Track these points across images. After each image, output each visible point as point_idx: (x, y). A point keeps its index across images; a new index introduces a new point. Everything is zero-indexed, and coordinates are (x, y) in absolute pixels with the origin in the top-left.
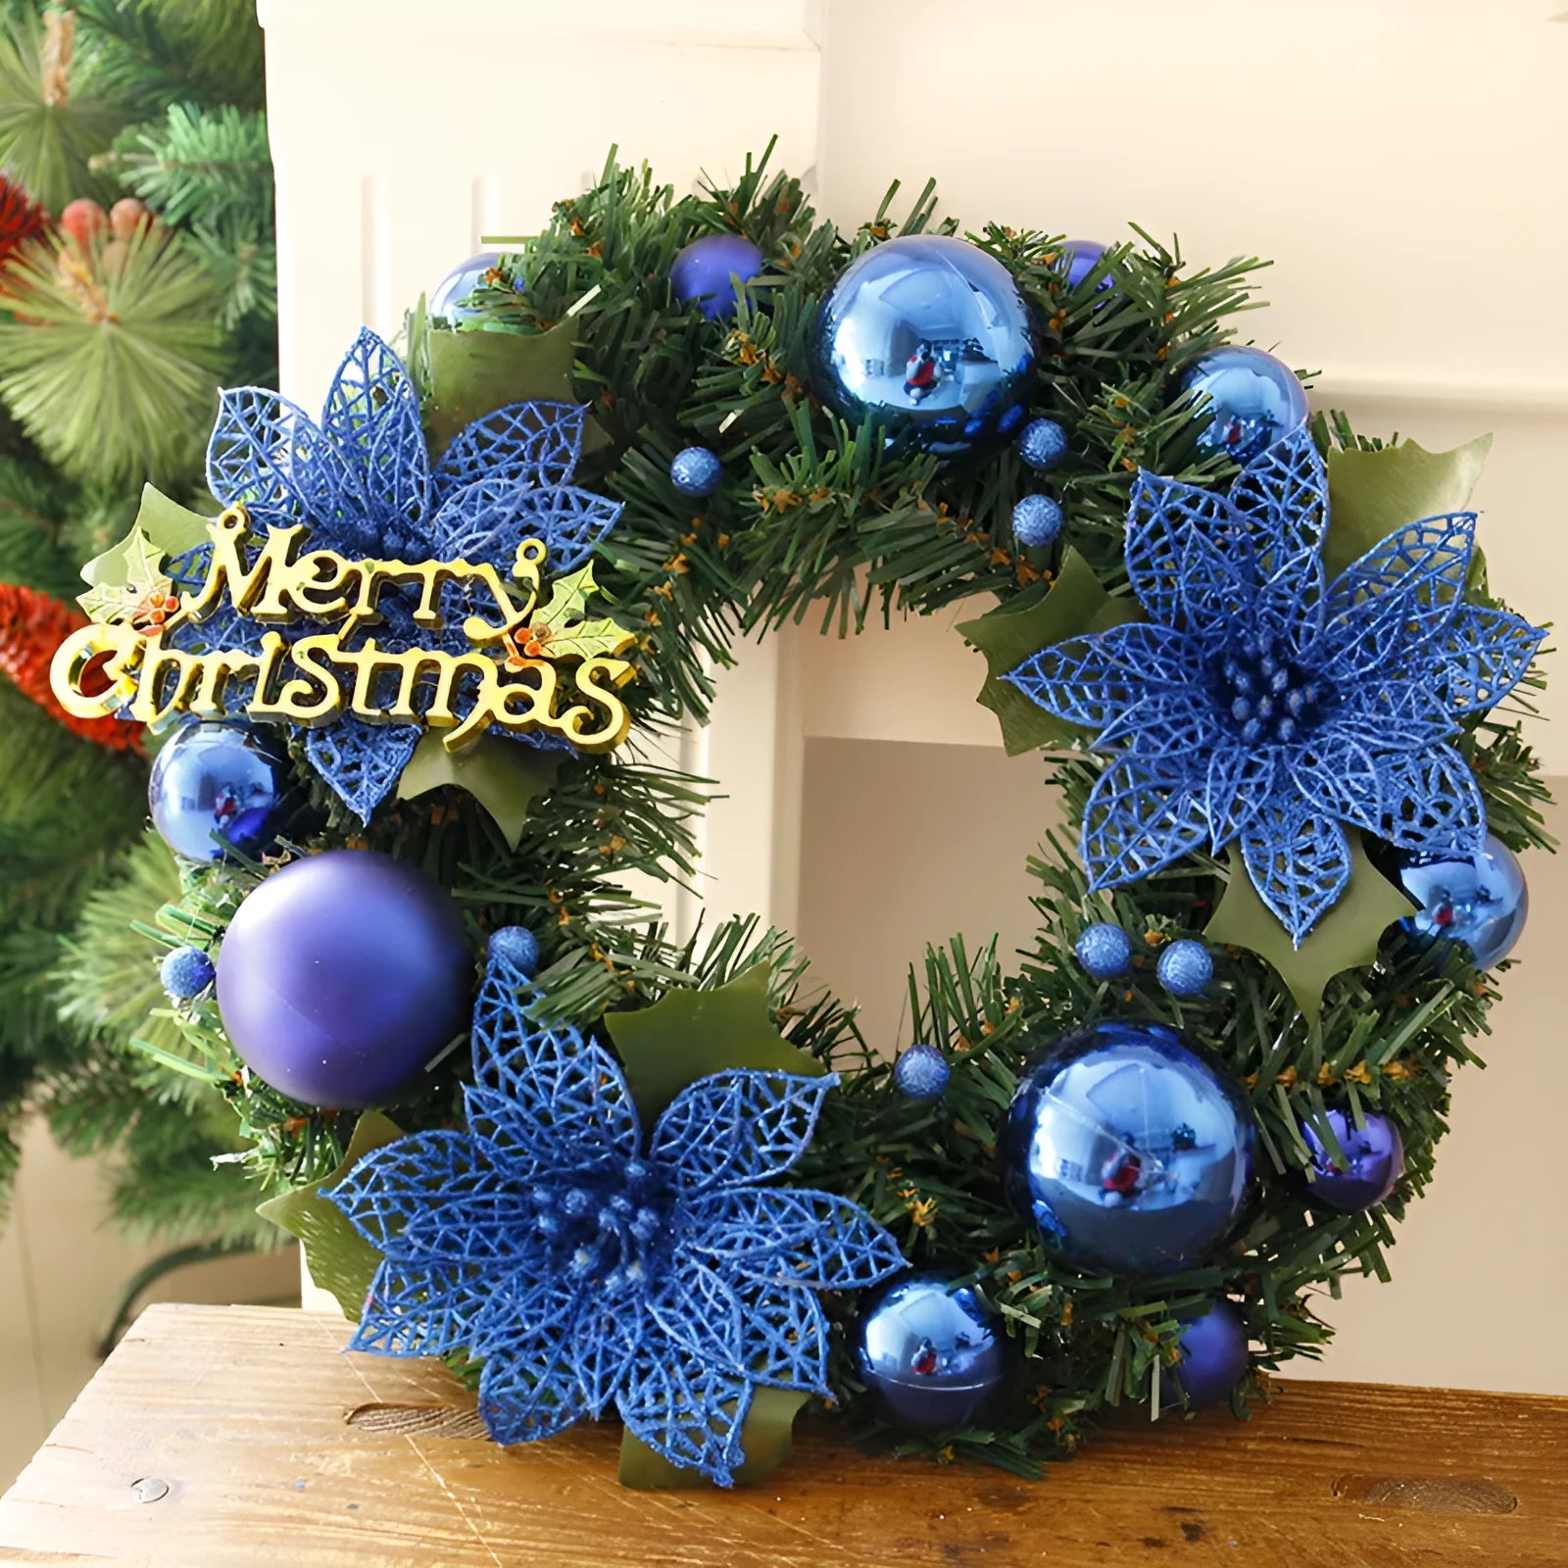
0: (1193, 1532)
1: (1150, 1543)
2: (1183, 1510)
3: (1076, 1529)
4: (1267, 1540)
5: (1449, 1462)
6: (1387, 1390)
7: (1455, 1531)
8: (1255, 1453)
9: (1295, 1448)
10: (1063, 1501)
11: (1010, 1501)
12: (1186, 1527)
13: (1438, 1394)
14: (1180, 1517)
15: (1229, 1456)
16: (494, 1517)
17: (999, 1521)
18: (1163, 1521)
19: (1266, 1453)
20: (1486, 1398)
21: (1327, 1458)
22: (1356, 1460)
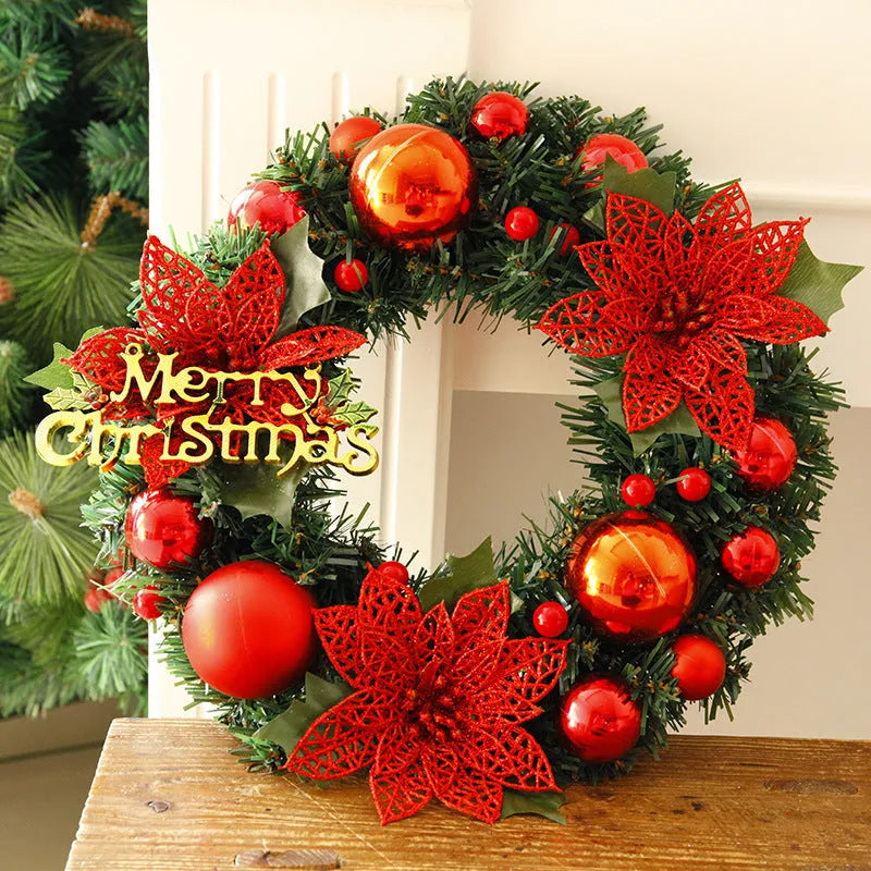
0: (698, 807)
1: (676, 812)
2: (692, 797)
3: (638, 807)
4: (734, 809)
5: (823, 772)
6: (789, 740)
7: (828, 803)
8: (723, 771)
9: (743, 768)
10: (630, 795)
11: (603, 796)
12: (693, 804)
13: (816, 741)
14: (690, 800)
15: (710, 773)
16: (342, 812)
17: (599, 805)
18: (683, 802)
19: (729, 771)
20: (841, 743)
21: (761, 772)
22: (776, 773)
